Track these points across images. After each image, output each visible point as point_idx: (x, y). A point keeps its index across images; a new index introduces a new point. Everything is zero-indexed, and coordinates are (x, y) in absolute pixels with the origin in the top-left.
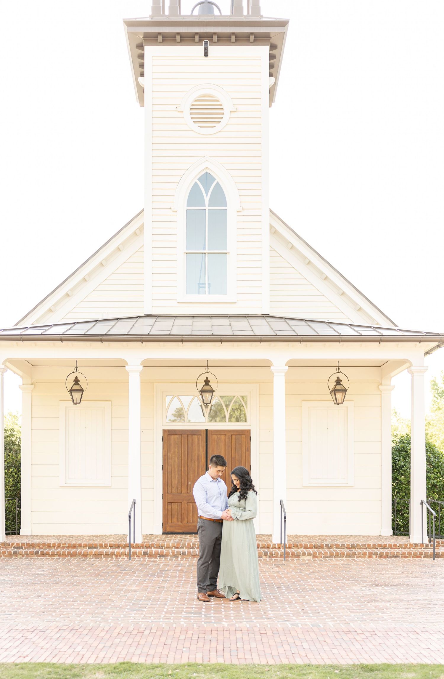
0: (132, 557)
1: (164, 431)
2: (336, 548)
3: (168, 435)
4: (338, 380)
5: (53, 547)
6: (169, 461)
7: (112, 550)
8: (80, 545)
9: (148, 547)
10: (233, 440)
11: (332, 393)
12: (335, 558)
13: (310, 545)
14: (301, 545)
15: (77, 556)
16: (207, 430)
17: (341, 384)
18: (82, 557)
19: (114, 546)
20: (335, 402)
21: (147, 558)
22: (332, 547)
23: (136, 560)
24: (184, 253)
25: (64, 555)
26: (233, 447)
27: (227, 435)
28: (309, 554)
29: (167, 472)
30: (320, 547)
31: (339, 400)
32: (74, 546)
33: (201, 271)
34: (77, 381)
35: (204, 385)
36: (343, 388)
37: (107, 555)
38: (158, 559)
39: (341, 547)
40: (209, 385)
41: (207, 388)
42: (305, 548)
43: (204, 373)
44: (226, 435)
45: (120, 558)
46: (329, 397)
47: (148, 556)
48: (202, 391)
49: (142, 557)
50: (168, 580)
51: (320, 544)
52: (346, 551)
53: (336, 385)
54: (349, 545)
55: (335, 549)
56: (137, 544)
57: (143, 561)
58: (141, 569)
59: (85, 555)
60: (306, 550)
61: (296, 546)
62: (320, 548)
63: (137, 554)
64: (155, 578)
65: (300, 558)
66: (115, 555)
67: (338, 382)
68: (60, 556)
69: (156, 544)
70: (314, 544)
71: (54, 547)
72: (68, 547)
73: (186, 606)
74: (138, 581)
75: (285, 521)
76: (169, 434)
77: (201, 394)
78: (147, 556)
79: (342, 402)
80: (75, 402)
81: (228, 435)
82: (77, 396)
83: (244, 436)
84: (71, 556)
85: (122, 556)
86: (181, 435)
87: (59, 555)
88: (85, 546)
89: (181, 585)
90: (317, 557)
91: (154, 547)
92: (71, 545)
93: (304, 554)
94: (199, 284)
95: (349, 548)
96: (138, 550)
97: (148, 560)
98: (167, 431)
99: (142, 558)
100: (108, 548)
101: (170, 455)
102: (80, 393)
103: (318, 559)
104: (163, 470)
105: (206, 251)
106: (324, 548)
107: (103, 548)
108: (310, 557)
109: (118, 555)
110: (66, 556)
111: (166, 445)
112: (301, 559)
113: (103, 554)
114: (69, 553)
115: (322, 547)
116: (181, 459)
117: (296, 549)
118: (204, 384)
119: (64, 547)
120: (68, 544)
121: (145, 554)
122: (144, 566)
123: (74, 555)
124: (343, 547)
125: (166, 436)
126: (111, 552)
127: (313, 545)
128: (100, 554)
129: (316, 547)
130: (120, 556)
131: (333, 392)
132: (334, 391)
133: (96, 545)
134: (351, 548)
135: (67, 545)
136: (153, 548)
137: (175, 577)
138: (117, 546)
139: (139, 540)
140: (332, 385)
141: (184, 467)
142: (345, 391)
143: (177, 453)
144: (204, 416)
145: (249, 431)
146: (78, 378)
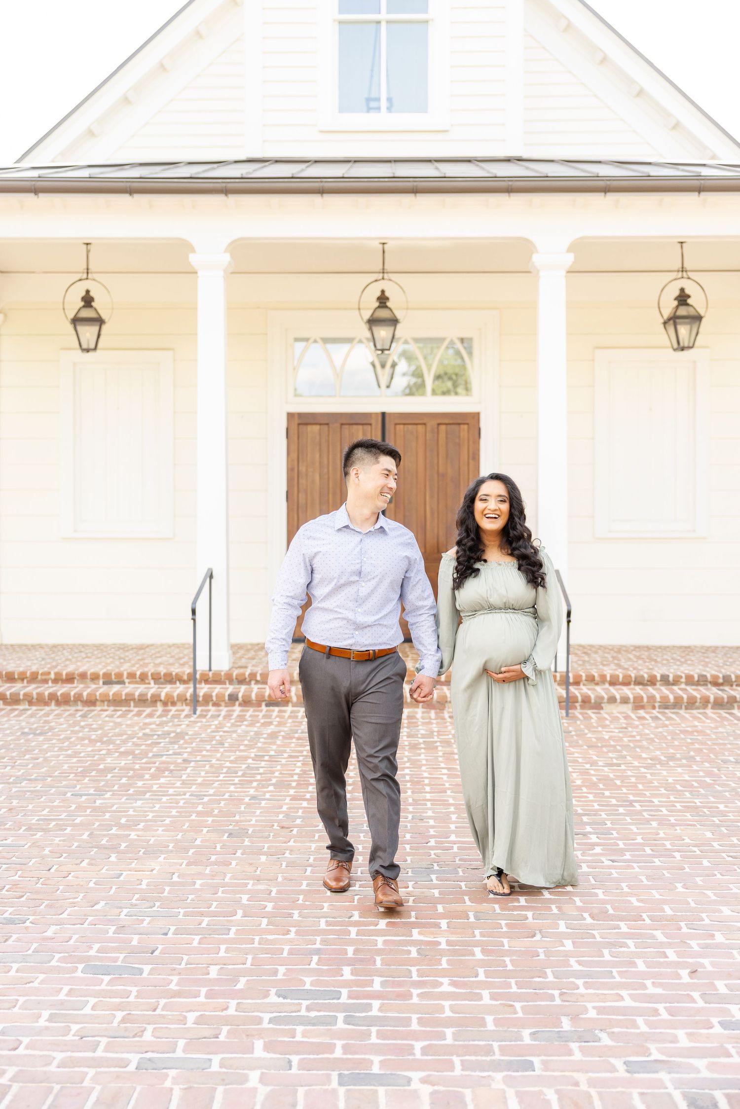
0: (202, 705)
1: (290, 416)
2: (687, 684)
3: (299, 424)
4: (683, 294)
5: (20, 681)
6: (301, 481)
7: (158, 688)
8: (83, 676)
9: (241, 681)
10: (442, 435)
11: (667, 326)
12: (686, 708)
13: (625, 677)
14: (603, 678)
15: (71, 703)
16: (383, 414)
17: (688, 305)
18: (83, 706)
19: (163, 677)
20: (675, 346)
21: (237, 709)
22: (676, 682)
23: (210, 714)
24: (334, 20)
25: (41, 701)
26: (442, 450)
27: (429, 425)
28: (625, 700)
29: (295, 507)
30: (648, 681)
31: (685, 341)
32: (70, 679)
33: (372, 70)
34: (88, 301)
35: (376, 308)
36: (692, 312)
37: (142, 701)
38: (263, 713)
39: (698, 681)
40: (387, 307)
41: (383, 314)
42: (612, 683)
43: (376, 281)
44: (425, 424)
45: (174, 709)
46: (663, 337)
47: (240, 705)
48: (373, 322)
49: (226, 706)
50: (268, 796)
51: (647, 673)
52: (712, 692)
53: (677, 307)
54: (717, 677)
55: (683, 686)
56: (217, 674)
57: (225, 717)
58: (208, 747)
59: (91, 702)
60: (616, 690)
61: (591, 679)
62: (647, 685)
63: (214, 699)
64: (232, 788)
65: (602, 708)
66: (161, 700)
67: (683, 299)
68: (31, 703)
69: (261, 674)
70: (633, 675)
71: (23, 680)
72: (55, 681)
73: (291, 941)
74: (181, 804)
75: (569, 622)
76: (300, 422)
77: (370, 329)
78: (237, 703)
79: (691, 345)
80: (85, 346)
81: (432, 423)
82: (88, 333)
83: (466, 427)
84: (58, 703)
85: (179, 704)
86: (327, 424)
87: (30, 700)
88: (95, 677)
89: (298, 821)
90: (642, 707)
91: (257, 682)
92: (61, 675)
93: (612, 700)
94: (369, 100)
95: (716, 684)
96: (217, 689)
97: (238, 716)
98: (296, 416)
99: (226, 709)
100: (149, 683)
101: (303, 469)
102: (96, 329)
103: (647, 713)
104: (287, 501)
105: (384, 16)
106: (658, 683)
107: (136, 683)
108: (627, 708)
109: (169, 702)
110: (47, 704)
111: (294, 447)
112: (607, 713)
113: (134, 700)
114: (53, 697)
115: (652, 682)
116: (326, 476)
117: (592, 686)
118: (377, 304)
119: (45, 681)
120: (56, 674)
121: (233, 698)
122: (221, 736)
123: (64, 701)
124: (702, 681)
125: (294, 427)
126: (153, 696)
127: (630, 676)
128: (125, 699)
129: (639, 682)
130: (174, 704)
131: (671, 322)
132: (674, 320)
133: (119, 675)
134: (722, 684)
135: (52, 676)
136: (253, 682)
137: (289, 786)
138: (168, 679)
139: (222, 663)
140: (669, 305)
141: (334, 494)
142: (698, 318)
143: (317, 464)
144: (379, 386)
145: (476, 416)
146: (92, 294)
